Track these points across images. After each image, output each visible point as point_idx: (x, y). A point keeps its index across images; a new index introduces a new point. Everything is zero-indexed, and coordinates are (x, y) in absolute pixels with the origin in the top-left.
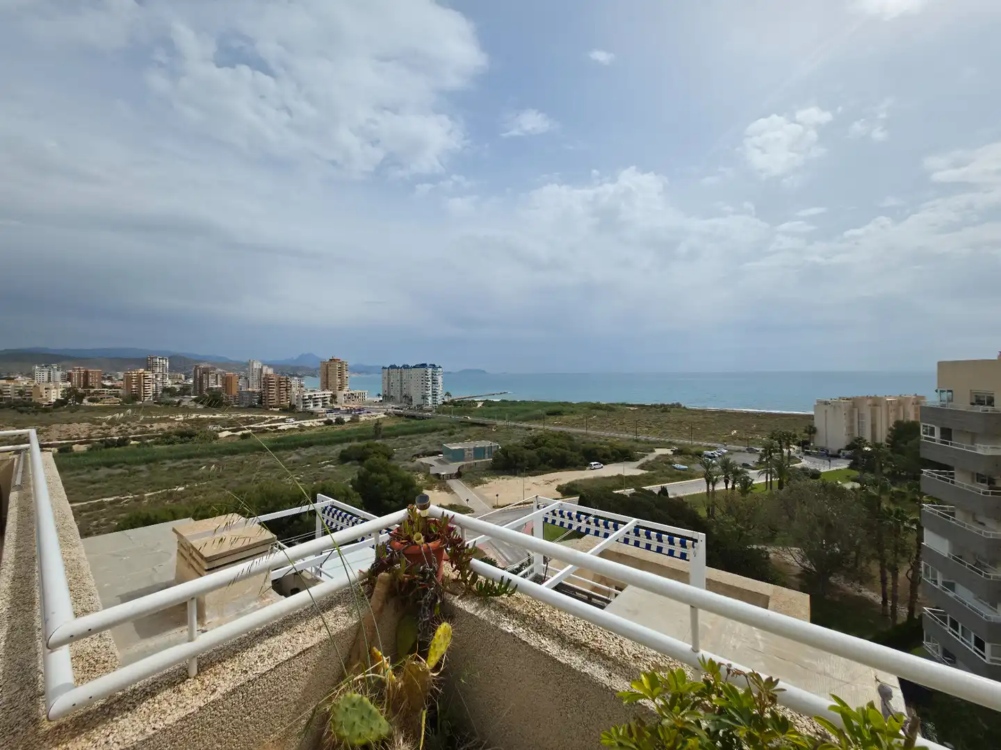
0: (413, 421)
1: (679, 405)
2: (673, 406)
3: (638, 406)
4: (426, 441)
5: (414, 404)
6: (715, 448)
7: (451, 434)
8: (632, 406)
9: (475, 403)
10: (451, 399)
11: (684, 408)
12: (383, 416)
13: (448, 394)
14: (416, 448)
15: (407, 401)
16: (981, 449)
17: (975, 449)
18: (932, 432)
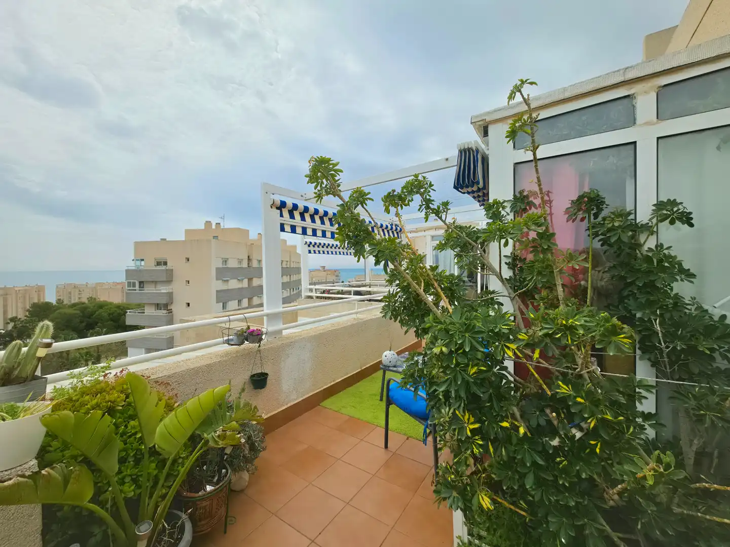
16: (164, 289)
17: (160, 290)
18: (134, 285)
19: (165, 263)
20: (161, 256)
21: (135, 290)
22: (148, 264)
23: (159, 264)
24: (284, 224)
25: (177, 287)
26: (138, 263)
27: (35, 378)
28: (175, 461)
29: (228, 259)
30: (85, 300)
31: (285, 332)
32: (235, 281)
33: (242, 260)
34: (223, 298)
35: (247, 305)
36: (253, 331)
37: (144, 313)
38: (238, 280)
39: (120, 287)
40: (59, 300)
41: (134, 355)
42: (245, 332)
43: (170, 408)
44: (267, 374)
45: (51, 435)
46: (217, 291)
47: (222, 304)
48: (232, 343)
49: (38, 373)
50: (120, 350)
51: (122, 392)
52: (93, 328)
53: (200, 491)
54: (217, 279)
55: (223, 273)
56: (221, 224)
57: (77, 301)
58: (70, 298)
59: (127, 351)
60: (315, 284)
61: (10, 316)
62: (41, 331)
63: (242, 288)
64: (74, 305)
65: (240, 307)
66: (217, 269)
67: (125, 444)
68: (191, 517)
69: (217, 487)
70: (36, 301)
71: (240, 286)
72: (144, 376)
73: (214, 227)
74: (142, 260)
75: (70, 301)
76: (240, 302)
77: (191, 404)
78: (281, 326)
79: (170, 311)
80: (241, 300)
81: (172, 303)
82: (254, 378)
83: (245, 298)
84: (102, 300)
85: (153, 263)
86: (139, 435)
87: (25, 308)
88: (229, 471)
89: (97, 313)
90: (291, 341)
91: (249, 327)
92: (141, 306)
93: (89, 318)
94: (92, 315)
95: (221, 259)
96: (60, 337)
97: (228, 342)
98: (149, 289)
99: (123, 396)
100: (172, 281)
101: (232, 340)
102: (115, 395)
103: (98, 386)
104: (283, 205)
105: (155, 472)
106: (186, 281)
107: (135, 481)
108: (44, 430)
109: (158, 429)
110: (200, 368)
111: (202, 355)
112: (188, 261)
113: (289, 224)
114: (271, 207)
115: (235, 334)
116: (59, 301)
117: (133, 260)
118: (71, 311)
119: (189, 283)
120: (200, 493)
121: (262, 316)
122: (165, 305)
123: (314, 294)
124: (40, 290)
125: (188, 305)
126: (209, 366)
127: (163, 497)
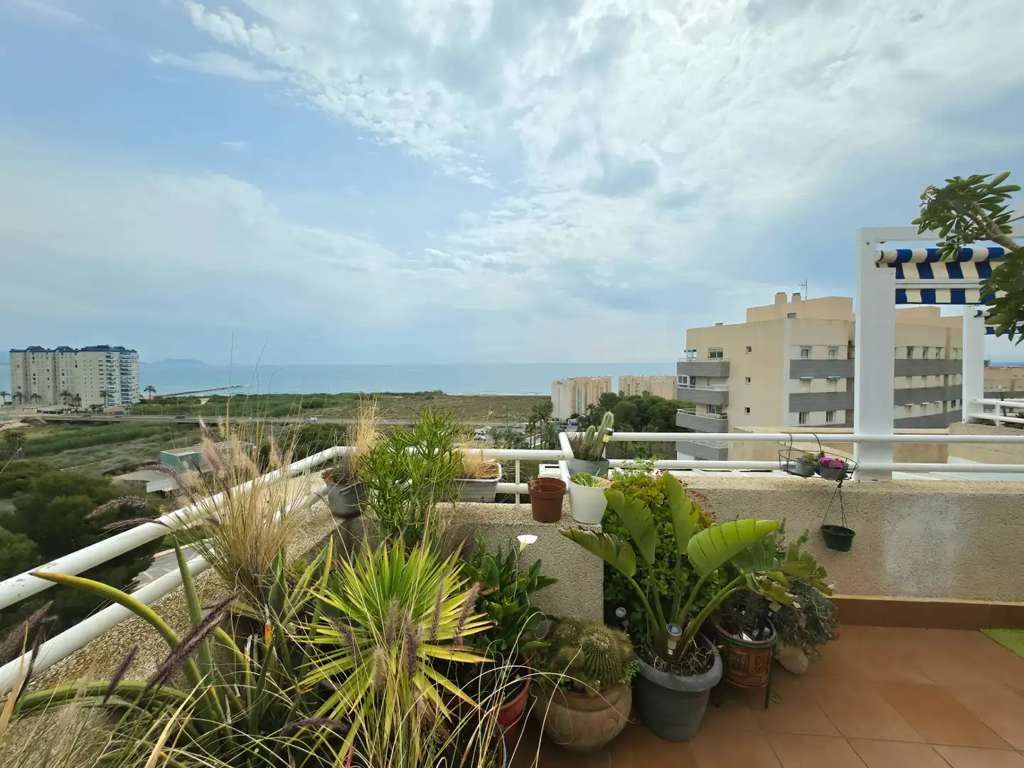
0: (89, 429)
1: (440, 392)
2: (435, 393)
3: (404, 394)
4: (120, 453)
5: (85, 405)
6: (482, 427)
7: (167, 439)
8: (397, 395)
9: (197, 400)
10: (153, 394)
11: (445, 394)
12: (19, 425)
13: (150, 389)
14: (104, 463)
15: (69, 400)
16: (718, 387)
17: (713, 388)
18: (685, 380)
19: (721, 355)
20: (716, 346)
21: (686, 386)
22: (702, 356)
23: (712, 355)
24: (904, 290)
25: (734, 385)
26: (690, 354)
27: (602, 459)
28: (706, 584)
29: (811, 347)
30: (641, 394)
31: (896, 476)
32: (824, 381)
33: (837, 347)
34: (802, 406)
35: (843, 421)
36: (830, 461)
37: (694, 414)
38: (828, 379)
39: (671, 381)
40: (621, 391)
41: (682, 460)
42: (816, 460)
43: (705, 525)
44: (852, 532)
45: (611, 510)
46: (791, 395)
47: (798, 414)
48: (793, 471)
49: (604, 456)
50: (669, 451)
51: (661, 492)
52: (646, 424)
53: (736, 634)
54: (792, 376)
55: (800, 369)
56: (801, 295)
57: (634, 394)
58: (629, 390)
59: (676, 455)
60: (1002, 396)
61: (588, 404)
62: (606, 420)
63: (835, 393)
64: (631, 398)
65: (829, 423)
66: (792, 362)
67: (662, 542)
68: (722, 653)
69: (756, 642)
70: (605, 392)
71: (831, 389)
72: (681, 482)
73: (789, 300)
74: (695, 351)
75: (629, 394)
76: (830, 415)
77: (727, 526)
78: (889, 464)
79: (725, 417)
80: (831, 413)
81: (727, 406)
82: (829, 531)
83: (841, 409)
84: (654, 395)
85: (707, 354)
86: (673, 540)
87: (598, 397)
88: (775, 634)
89: (650, 408)
90: (910, 493)
91: (822, 454)
92: (691, 406)
93: (644, 413)
94: (646, 410)
95: (799, 347)
96: (620, 429)
97: (786, 469)
98: (701, 386)
99: (662, 496)
100: (728, 377)
101: (793, 467)
102: (654, 493)
103: (643, 480)
104: (904, 256)
105: (687, 584)
106: (746, 378)
107: (669, 582)
108: (605, 502)
109: (691, 541)
110: (746, 492)
111: (751, 478)
112: (750, 351)
113: (918, 289)
114: (878, 265)
115: (799, 459)
116: (621, 393)
117: (685, 351)
118: (629, 403)
119: (749, 381)
120: (734, 636)
121: (852, 441)
122: (719, 407)
123: (997, 416)
124: (608, 381)
125: (748, 410)
126: (759, 493)
127: (695, 614)
